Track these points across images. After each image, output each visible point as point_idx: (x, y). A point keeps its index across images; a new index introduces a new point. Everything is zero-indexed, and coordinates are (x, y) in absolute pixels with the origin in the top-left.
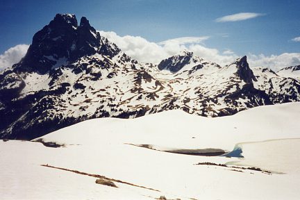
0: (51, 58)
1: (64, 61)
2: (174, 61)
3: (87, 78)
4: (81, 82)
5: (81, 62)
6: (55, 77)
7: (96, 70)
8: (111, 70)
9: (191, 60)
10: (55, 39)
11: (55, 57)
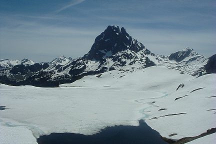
0: (103, 51)
1: (109, 53)
2: (179, 54)
3: (117, 65)
4: (114, 67)
5: (117, 55)
6: (102, 63)
7: (124, 60)
8: (132, 60)
9: (190, 54)
10: (106, 41)
11: (105, 51)
